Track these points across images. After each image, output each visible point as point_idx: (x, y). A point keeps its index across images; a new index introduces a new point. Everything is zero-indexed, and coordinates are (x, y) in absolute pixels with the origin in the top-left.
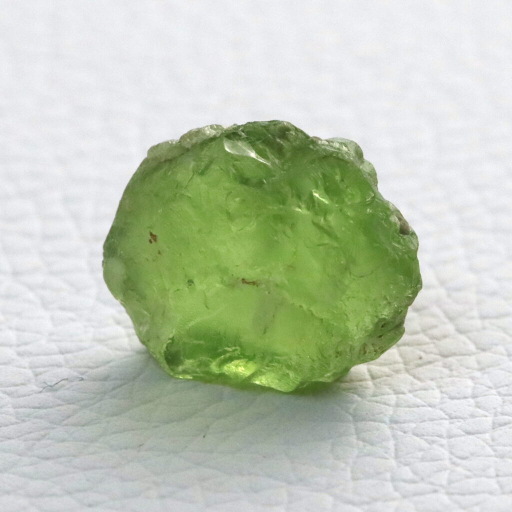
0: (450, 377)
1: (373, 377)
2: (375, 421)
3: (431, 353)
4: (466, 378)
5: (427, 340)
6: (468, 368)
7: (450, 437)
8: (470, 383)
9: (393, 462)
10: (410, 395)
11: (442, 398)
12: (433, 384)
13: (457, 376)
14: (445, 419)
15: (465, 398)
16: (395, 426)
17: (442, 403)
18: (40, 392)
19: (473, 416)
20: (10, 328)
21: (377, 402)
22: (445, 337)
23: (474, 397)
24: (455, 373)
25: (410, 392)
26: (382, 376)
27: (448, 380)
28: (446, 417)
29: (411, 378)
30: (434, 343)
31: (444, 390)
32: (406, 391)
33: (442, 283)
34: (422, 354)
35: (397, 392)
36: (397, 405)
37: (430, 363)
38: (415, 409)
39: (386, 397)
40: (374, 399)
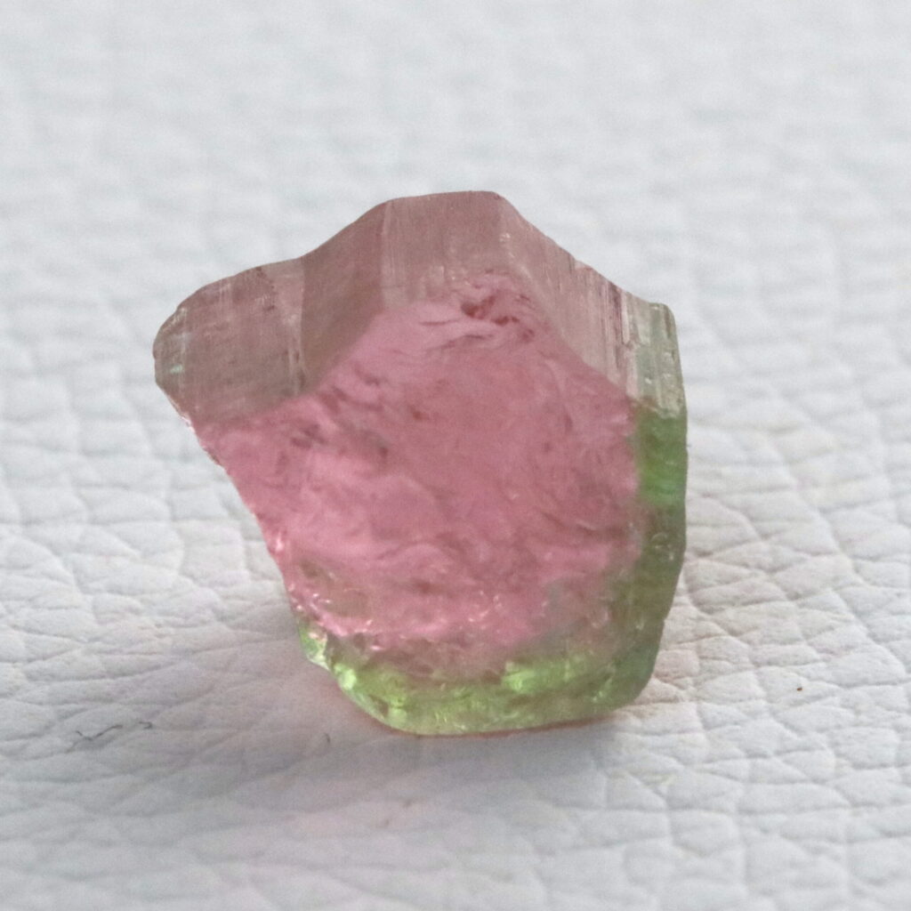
0: (856, 725)
1: (707, 726)
2: (707, 809)
3: (821, 679)
4: (883, 727)
5: (813, 653)
6: (889, 709)
7: (851, 841)
8: (893, 737)
9: (741, 890)
10: (778, 760)
11: (839, 766)
12: (822, 739)
13: (870, 725)
14: (844, 807)
15: (884, 765)
16: (747, 819)
17: (838, 776)
18: (69, 751)
19: (896, 801)
20: (15, 627)
21: (713, 773)
22: (848, 648)
23: (901, 764)
24: (863, 718)
25: (778, 753)
26: (723, 724)
27: (851, 731)
28: (846, 802)
29: (780, 727)
30: (824, 660)
31: (843, 749)
32: (770, 752)
33: (846, 543)
34: (804, 682)
35: (752, 754)
36: (753, 780)
37: (818, 698)
38: (787, 788)
39: (730, 763)
40: (708, 766)
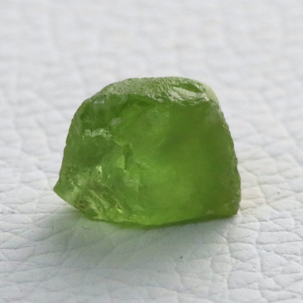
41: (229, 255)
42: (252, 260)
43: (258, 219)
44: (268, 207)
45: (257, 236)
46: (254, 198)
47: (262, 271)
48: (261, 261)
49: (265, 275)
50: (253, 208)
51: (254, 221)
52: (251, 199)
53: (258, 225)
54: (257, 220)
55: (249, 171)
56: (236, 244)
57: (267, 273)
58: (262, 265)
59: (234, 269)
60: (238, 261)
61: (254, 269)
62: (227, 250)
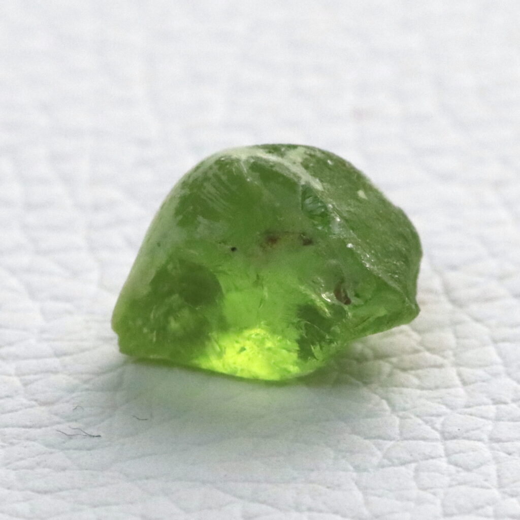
41: (444, 459)
42: (483, 468)
43: (493, 399)
44: (508, 380)
45: (490, 428)
46: (487, 366)
47: (501, 486)
48: (498, 470)
49: (504, 493)
50: (484, 381)
51: (485, 404)
52: (480, 366)
53: (492, 410)
54: (490, 402)
55: (477, 320)
56: (455, 441)
57: (506, 489)
58: (499, 476)
59: (454, 483)
60: (460, 469)
61: (486, 484)
62: (442, 452)
